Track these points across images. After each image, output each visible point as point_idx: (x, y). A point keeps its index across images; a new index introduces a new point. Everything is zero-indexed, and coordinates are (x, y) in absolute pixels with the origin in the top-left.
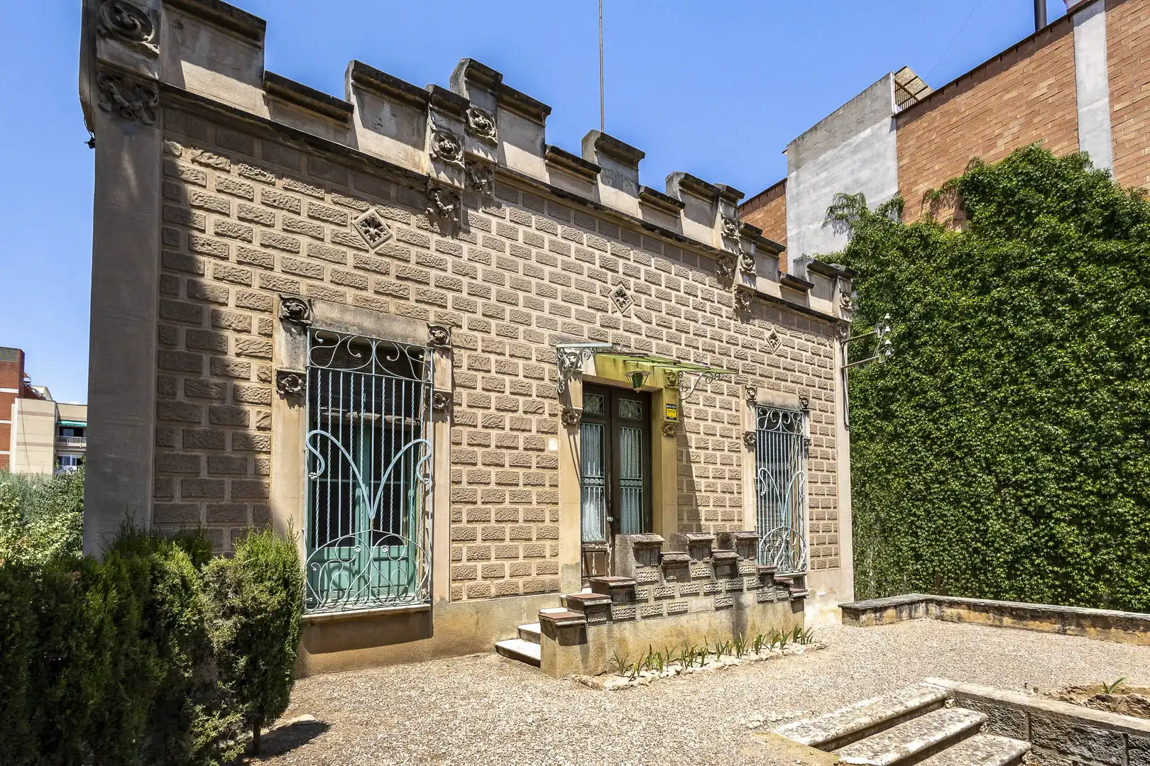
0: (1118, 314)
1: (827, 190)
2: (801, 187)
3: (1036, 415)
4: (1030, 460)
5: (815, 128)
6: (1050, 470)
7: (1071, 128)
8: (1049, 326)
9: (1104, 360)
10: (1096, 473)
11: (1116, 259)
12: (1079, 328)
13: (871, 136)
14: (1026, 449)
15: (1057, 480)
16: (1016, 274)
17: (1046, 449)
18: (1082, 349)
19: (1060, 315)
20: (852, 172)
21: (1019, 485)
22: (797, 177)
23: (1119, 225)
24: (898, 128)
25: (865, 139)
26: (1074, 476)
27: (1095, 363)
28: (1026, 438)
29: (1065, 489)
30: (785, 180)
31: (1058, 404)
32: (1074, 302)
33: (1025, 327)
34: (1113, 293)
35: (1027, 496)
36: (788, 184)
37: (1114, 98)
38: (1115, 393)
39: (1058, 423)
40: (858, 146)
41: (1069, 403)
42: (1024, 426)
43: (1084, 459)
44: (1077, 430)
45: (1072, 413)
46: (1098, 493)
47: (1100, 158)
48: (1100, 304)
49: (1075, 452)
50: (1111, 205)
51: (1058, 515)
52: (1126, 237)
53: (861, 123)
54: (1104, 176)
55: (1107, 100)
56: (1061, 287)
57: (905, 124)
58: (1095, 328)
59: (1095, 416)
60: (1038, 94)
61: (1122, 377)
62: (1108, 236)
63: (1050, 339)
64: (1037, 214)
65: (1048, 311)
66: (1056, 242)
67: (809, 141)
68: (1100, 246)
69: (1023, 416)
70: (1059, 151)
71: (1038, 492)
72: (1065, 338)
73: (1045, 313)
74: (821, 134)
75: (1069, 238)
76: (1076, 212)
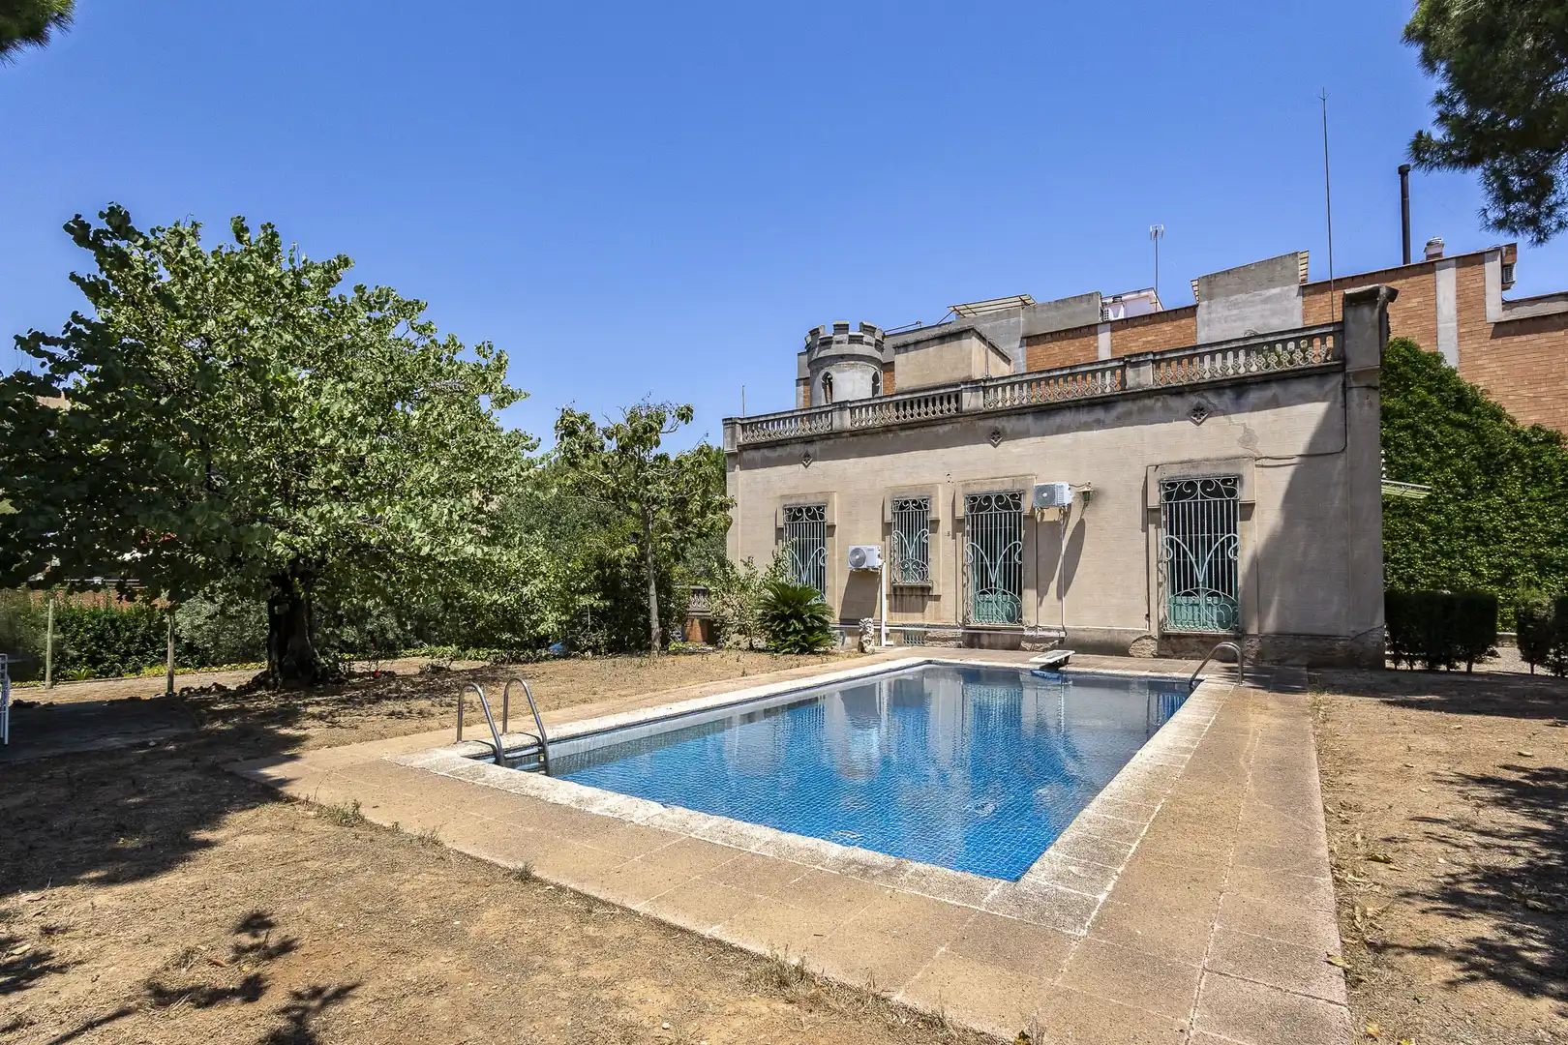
0: (1464, 459)
1: (1238, 324)
2: (1213, 316)
3: (1409, 515)
4: (1405, 545)
5: (1228, 272)
6: (1418, 552)
7: (1433, 335)
8: (1419, 460)
9: (1455, 486)
10: (1449, 555)
11: (1461, 425)
12: (1441, 464)
13: (1280, 294)
14: (1402, 538)
15: (1423, 559)
16: (1398, 422)
17: (1415, 539)
18: (1441, 478)
19: (1428, 454)
20: (1263, 316)
21: (1397, 561)
22: (1209, 306)
23: (1464, 404)
24: (1304, 296)
25: (1274, 295)
26: (1434, 557)
27: (1449, 487)
28: (1402, 530)
29: (1427, 565)
30: (1197, 306)
31: (1425, 510)
32: (1436, 447)
33: (1404, 458)
34: (1461, 445)
35: (1403, 568)
36: (1199, 309)
37: (1460, 324)
38: (1460, 507)
39: (1423, 521)
40: (1269, 298)
41: (1431, 510)
42: (1401, 522)
43: (1441, 547)
44: (1436, 528)
45: (1432, 517)
46: (1449, 569)
47: (1451, 361)
48: (1452, 451)
49: (1435, 542)
50: (1459, 391)
51: (1422, 581)
52: (1468, 412)
53: (1271, 282)
54: (1454, 372)
55: (1455, 324)
56: (1428, 436)
57: (1310, 294)
58: (1449, 466)
59: (1449, 521)
60: (1409, 305)
61: (1465, 497)
62: (1457, 409)
63: (1420, 468)
64: (1412, 386)
65: (1419, 449)
66: (1425, 407)
67: (1222, 281)
68: (1453, 415)
69: (1400, 516)
70: (1425, 347)
71: (1410, 566)
72: (1430, 470)
73: (1417, 451)
74: (1231, 280)
75: (1433, 406)
76: (1439, 390)
